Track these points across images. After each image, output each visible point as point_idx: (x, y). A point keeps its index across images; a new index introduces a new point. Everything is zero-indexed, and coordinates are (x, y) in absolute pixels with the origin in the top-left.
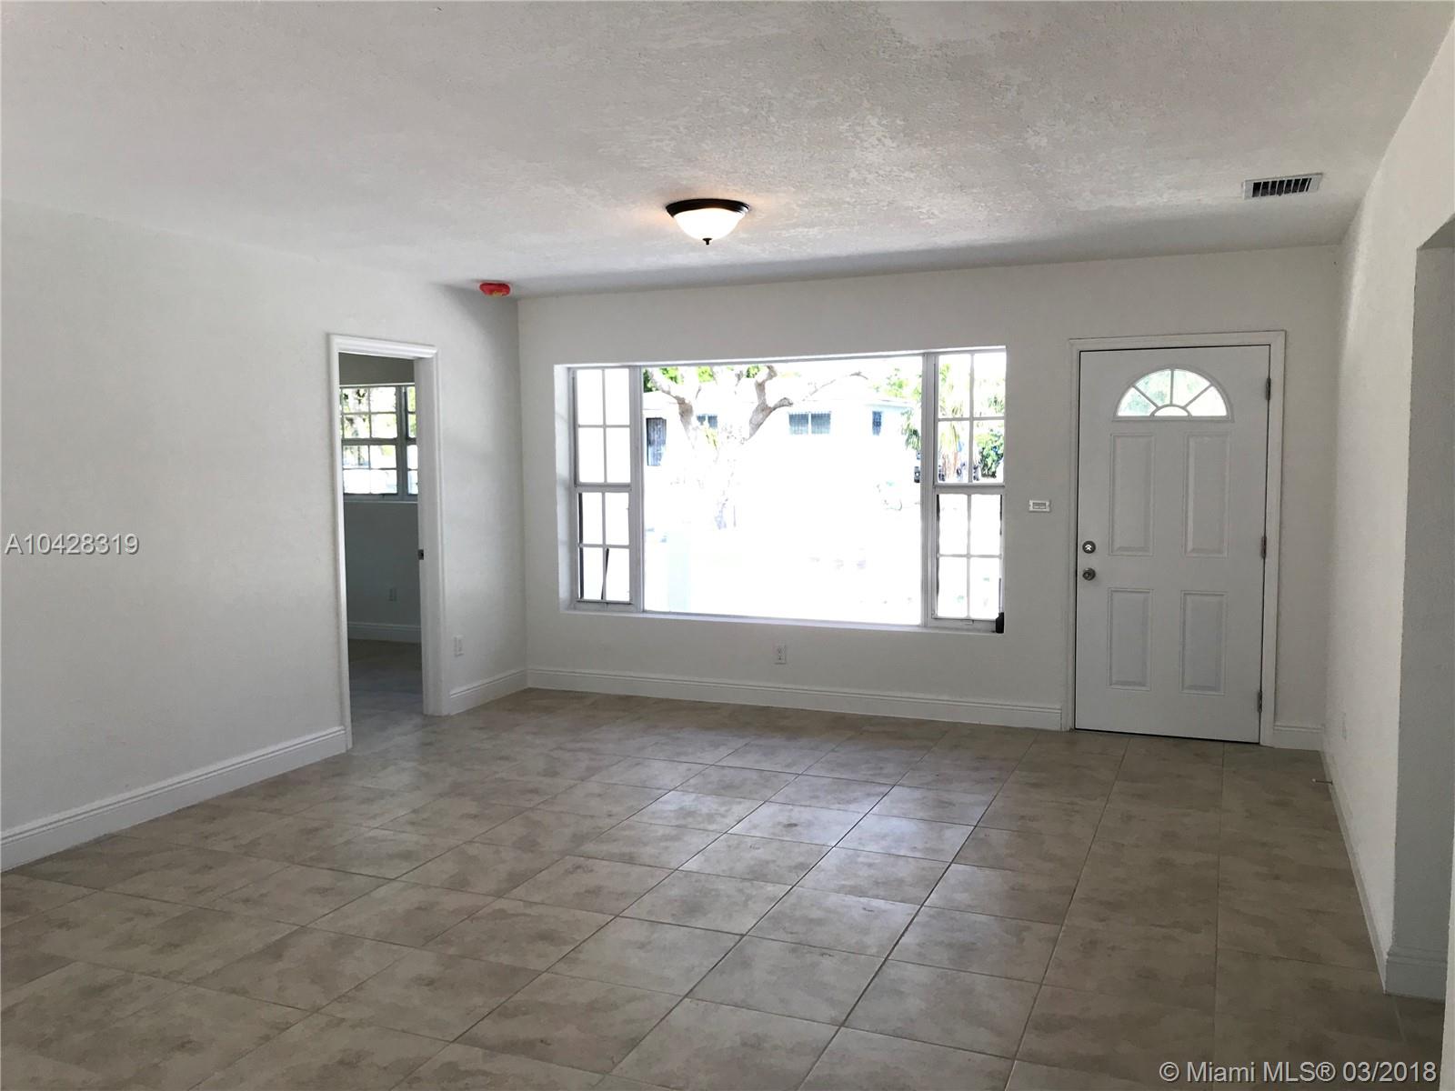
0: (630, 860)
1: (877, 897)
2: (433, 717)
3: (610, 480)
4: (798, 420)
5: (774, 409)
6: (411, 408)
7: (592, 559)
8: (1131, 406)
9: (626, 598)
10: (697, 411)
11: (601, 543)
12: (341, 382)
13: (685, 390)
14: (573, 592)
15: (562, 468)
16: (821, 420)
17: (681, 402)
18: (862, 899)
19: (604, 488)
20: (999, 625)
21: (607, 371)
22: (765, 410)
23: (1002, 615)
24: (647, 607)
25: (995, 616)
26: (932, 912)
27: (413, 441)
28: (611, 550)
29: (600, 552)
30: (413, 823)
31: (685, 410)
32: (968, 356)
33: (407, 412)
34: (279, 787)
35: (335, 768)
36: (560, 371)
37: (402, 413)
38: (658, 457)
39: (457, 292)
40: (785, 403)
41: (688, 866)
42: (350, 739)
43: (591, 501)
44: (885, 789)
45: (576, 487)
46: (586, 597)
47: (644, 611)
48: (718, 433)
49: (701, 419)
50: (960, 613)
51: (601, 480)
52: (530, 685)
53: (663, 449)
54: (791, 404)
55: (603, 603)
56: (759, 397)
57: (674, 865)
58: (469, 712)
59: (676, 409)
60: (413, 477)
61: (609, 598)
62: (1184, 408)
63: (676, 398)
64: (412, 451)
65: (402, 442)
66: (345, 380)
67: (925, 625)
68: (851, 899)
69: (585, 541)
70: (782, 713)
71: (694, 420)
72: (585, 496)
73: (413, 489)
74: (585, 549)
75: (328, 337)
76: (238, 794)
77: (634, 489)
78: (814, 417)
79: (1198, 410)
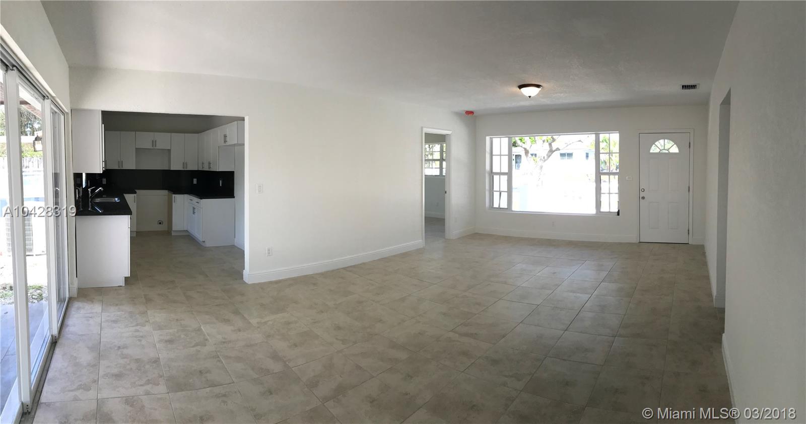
0: (505, 283)
1: (578, 293)
2: (448, 239)
3: (502, 171)
4: (562, 155)
5: (554, 151)
6: (444, 150)
7: (496, 195)
8: (654, 149)
9: (506, 207)
10: (531, 152)
11: (499, 190)
12: (425, 143)
13: (527, 146)
14: (490, 205)
15: (488, 167)
16: (570, 155)
17: (525, 149)
18: (575, 294)
19: (500, 174)
20: (618, 213)
21: (502, 139)
22: (551, 151)
23: (619, 210)
24: (513, 209)
25: (617, 211)
26: (595, 296)
27: (444, 160)
28: (502, 193)
29: (498, 193)
30: (441, 269)
31: (527, 152)
32: (608, 134)
33: (443, 151)
34: (405, 255)
35: (420, 251)
36: (488, 138)
37: (442, 152)
38: (519, 167)
39: (458, 114)
40: (558, 149)
41: (524, 285)
42: (424, 244)
43: (496, 178)
44: (583, 262)
45: (492, 174)
46: (494, 206)
47: (512, 211)
48: (537, 159)
49: (532, 155)
50: (607, 210)
51: (499, 171)
52: (476, 232)
53: (520, 164)
54: (559, 150)
55: (499, 208)
56: (550, 147)
57: (518, 285)
58: (459, 238)
59: (524, 152)
60: (444, 171)
61: (501, 207)
62: (668, 150)
63: (524, 148)
64: (444, 163)
65: (441, 160)
66: (426, 142)
67: (597, 213)
68: (571, 294)
69: (494, 190)
70: (554, 241)
71: (529, 155)
72: (495, 176)
73: (444, 174)
74: (494, 192)
75: (422, 128)
76: (395, 256)
77: (509, 174)
78: (568, 154)
79: (671, 151)
